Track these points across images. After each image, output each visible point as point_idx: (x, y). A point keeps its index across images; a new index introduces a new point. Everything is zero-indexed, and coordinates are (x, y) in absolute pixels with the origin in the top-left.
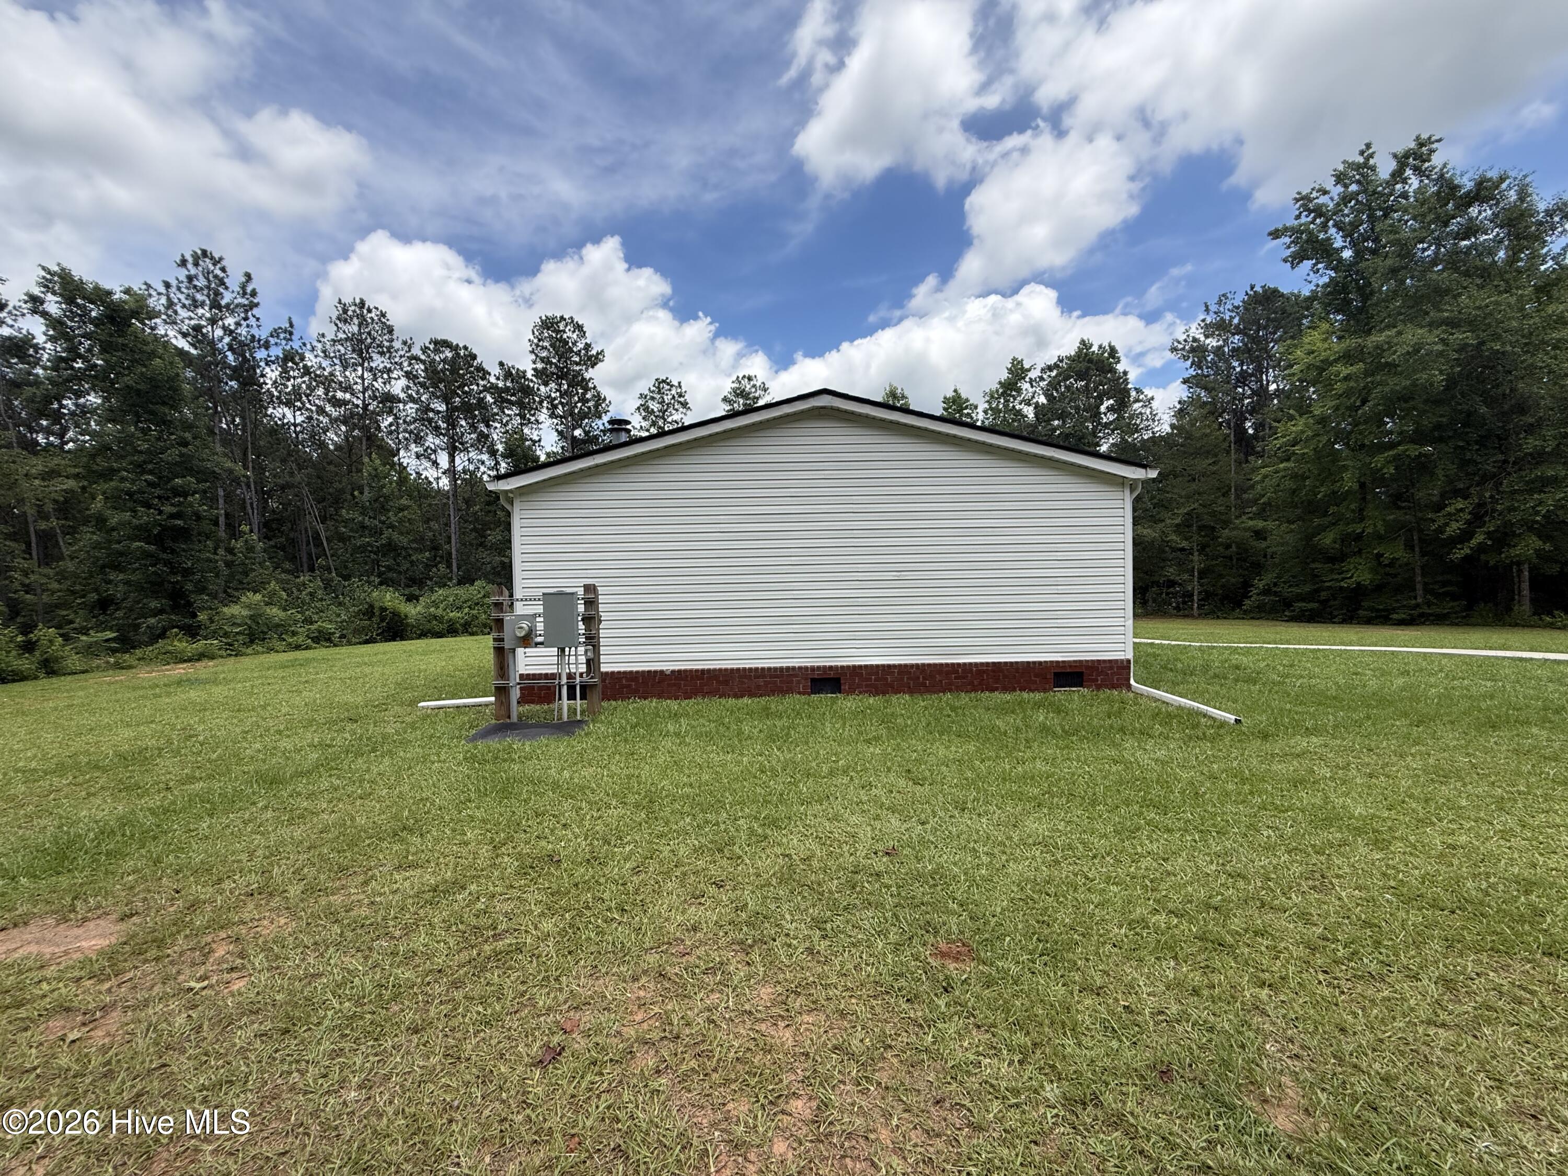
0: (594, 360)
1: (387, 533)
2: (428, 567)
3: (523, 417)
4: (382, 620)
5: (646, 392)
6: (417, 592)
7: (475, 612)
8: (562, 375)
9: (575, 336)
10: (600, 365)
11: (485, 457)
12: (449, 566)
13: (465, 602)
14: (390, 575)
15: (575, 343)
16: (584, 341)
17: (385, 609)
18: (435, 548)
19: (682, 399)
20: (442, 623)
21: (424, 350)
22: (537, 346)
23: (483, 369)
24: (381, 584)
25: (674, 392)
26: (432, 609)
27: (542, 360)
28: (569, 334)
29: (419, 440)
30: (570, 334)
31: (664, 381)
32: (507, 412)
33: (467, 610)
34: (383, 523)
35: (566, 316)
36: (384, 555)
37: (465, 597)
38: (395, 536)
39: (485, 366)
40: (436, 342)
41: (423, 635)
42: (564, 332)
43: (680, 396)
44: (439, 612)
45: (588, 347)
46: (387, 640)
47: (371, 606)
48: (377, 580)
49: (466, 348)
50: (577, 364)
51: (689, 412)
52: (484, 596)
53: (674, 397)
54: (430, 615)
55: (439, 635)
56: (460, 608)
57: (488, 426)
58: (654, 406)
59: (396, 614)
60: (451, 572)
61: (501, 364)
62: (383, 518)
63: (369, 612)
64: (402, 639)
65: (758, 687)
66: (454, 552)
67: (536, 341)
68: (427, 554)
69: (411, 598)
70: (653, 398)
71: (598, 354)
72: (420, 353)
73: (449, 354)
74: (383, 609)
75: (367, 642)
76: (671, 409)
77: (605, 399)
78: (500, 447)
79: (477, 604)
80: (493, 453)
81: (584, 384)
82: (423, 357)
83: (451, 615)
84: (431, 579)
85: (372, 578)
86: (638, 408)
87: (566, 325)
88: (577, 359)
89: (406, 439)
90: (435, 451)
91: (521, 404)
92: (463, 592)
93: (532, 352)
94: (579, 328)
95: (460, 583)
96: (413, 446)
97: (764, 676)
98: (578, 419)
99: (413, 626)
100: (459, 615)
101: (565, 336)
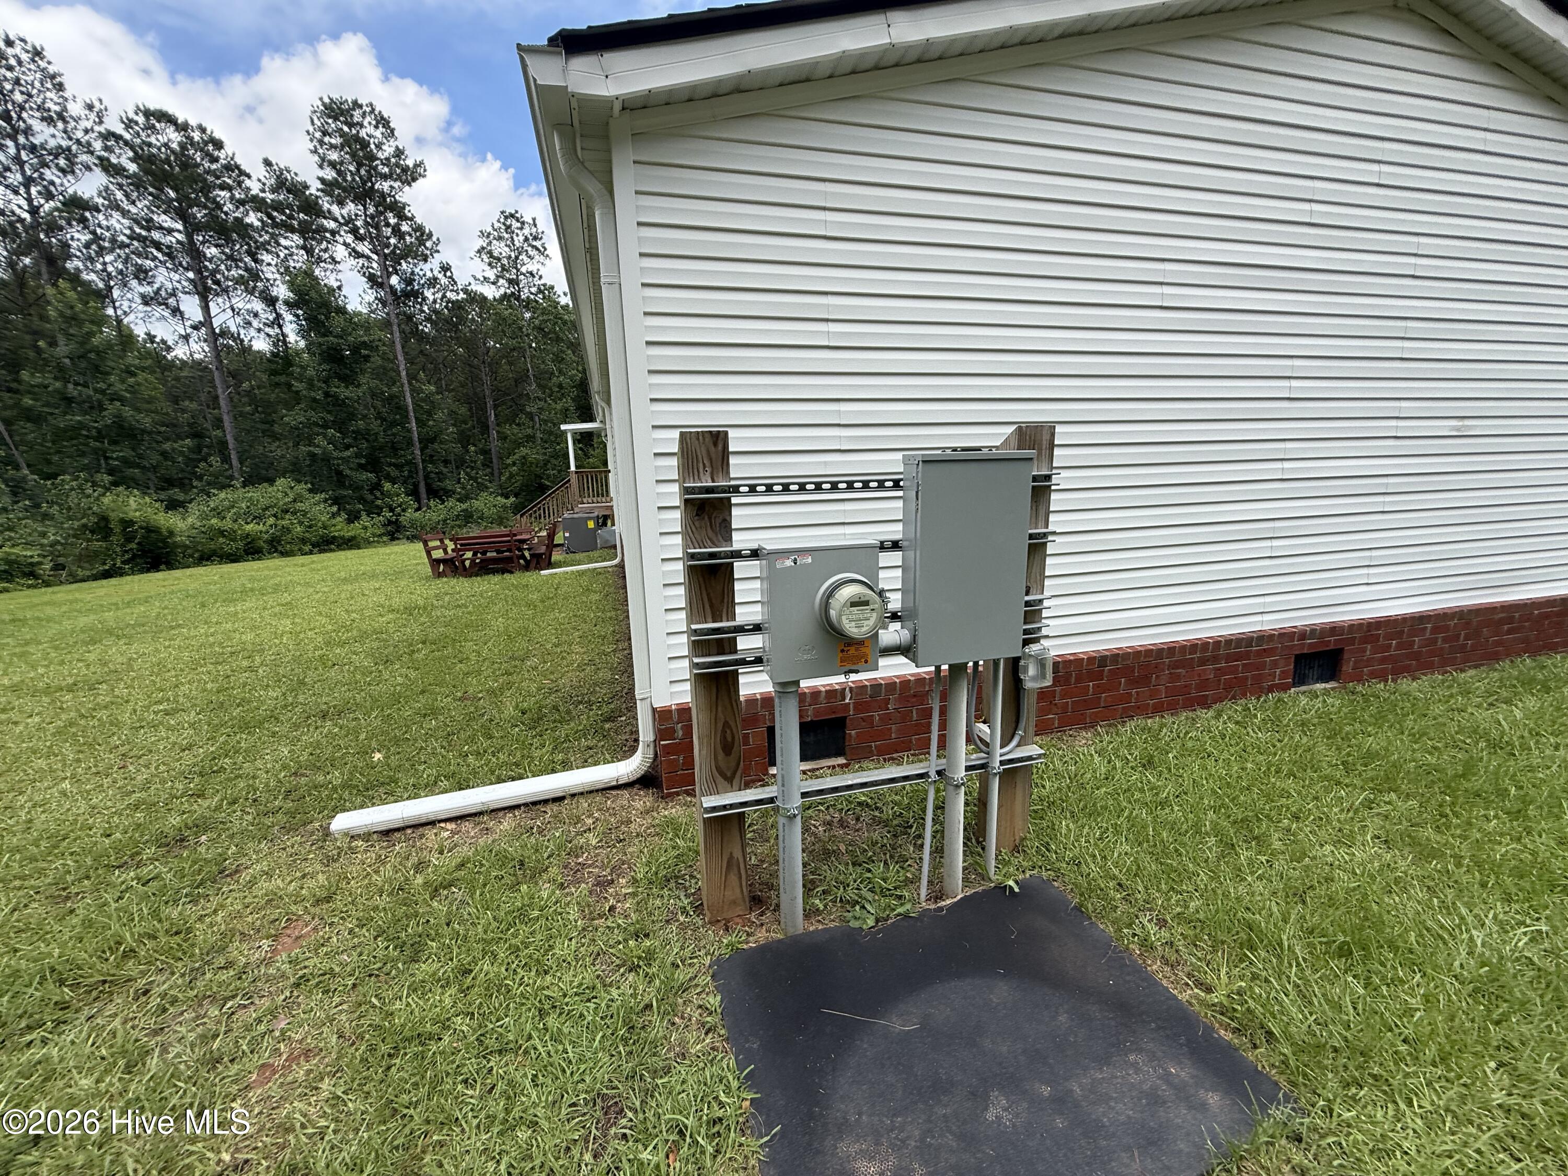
0: (410, 175)
1: (112, 408)
2: (192, 463)
3: (309, 251)
4: (129, 539)
5: (489, 229)
6: (181, 497)
7: (285, 522)
8: (363, 194)
9: (378, 133)
10: (421, 181)
11: (258, 305)
12: (226, 459)
13: (267, 508)
14: (130, 472)
15: (379, 146)
16: (392, 143)
17: (131, 523)
18: (197, 435)
19: (537, 244)
20: (234, 540)
21: (129, 124)
22: (321, 142)
23: (237, 167)
24: (116, 484)
25: (526, 231)
26: (214, 521)
27: (333, 164)
28: (370, 130)
29: (142, 274)
30: (368, 130)
31: (512, 216)
32: (283, 242)
33: (272, 520)
34: (103, 392)
35: (362, 101)
36: (114, 442)
37: (264, 502)
38: (127, 412)
39: (239, 160)
40: (148, 114)
41: (205, 558)
42: (362, 126)
43: (535, 238)
44: (227, 524)
45: (399, 153)
46: (143, 571)
47: (104, 519)
48: (107, 478)
49: (203, 130)
50: (385, 177)
51: (547, 262)
52: (295, 501)
53: (526, 239)
54: (211, 528)
55: (233, 558)
56: (258, 518)
57: (256, 261)
58: (500, 249)
59: (151, 530)
60: (231, 467)
61: (267, 163)
62: (102, 385)
63: (102, 527)
64: (170, 566)
65: (1204, 684)
66: (230, 438)
67: (318, 135)
68: (188, 441)
69: (173, 505)
70: (500, 238)
71: (417, 166)
72: (119, 129)
73: (174, 137)
74: (127, 523)
75: (107, 575)
76: (523, 257)
77: (430, 235)
78: (282, 291)
79: (287, 511)
80: (271, 301)
81: (399, 210)
82: (127, 136)
83: (248, 528)
84: (200, 478)
85: (98, 477)
86: (479, 252)
87: (364, 115)
88: (386, 170)
89: (121, 272)
90: (173, 294)
91: (304, 230)
92: (260, 494)
93: (315, 151)
94: (382, 122)
95: (250, 481)
96: (134, 283)
97: (1215, 659)
98: (392, 260)
99: (187, 547)
100: (261, 527)
101: (363, 133)
